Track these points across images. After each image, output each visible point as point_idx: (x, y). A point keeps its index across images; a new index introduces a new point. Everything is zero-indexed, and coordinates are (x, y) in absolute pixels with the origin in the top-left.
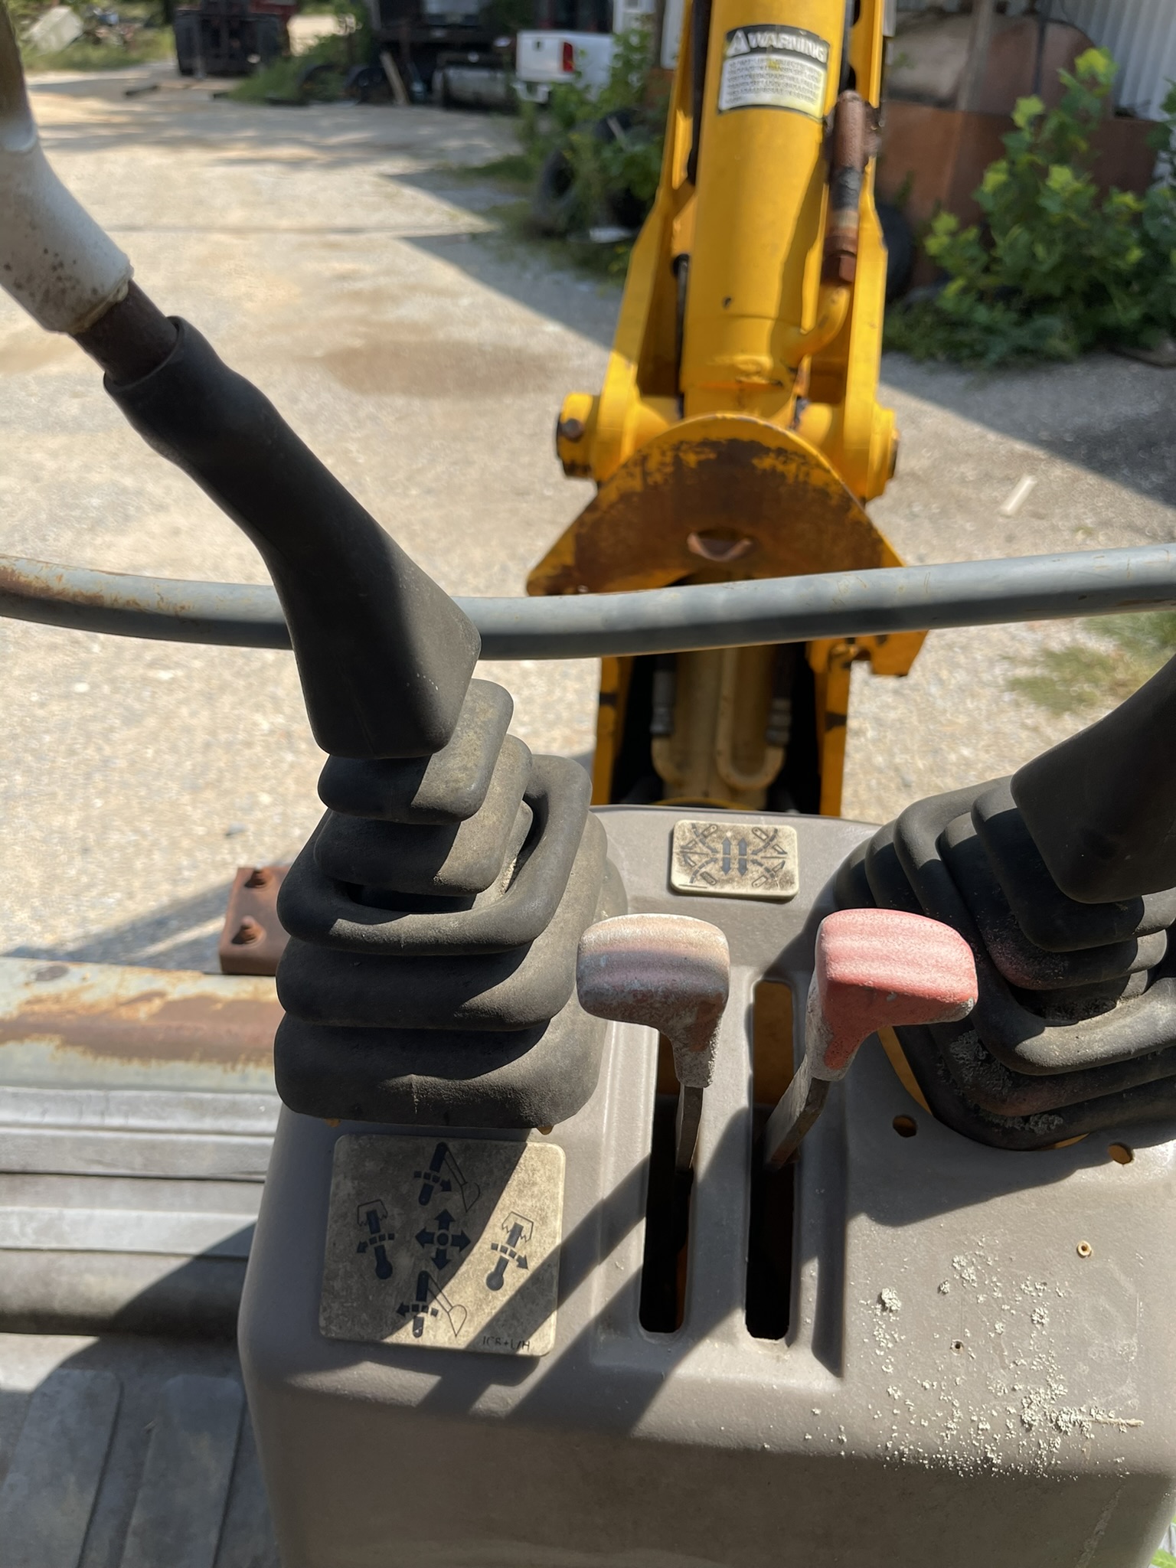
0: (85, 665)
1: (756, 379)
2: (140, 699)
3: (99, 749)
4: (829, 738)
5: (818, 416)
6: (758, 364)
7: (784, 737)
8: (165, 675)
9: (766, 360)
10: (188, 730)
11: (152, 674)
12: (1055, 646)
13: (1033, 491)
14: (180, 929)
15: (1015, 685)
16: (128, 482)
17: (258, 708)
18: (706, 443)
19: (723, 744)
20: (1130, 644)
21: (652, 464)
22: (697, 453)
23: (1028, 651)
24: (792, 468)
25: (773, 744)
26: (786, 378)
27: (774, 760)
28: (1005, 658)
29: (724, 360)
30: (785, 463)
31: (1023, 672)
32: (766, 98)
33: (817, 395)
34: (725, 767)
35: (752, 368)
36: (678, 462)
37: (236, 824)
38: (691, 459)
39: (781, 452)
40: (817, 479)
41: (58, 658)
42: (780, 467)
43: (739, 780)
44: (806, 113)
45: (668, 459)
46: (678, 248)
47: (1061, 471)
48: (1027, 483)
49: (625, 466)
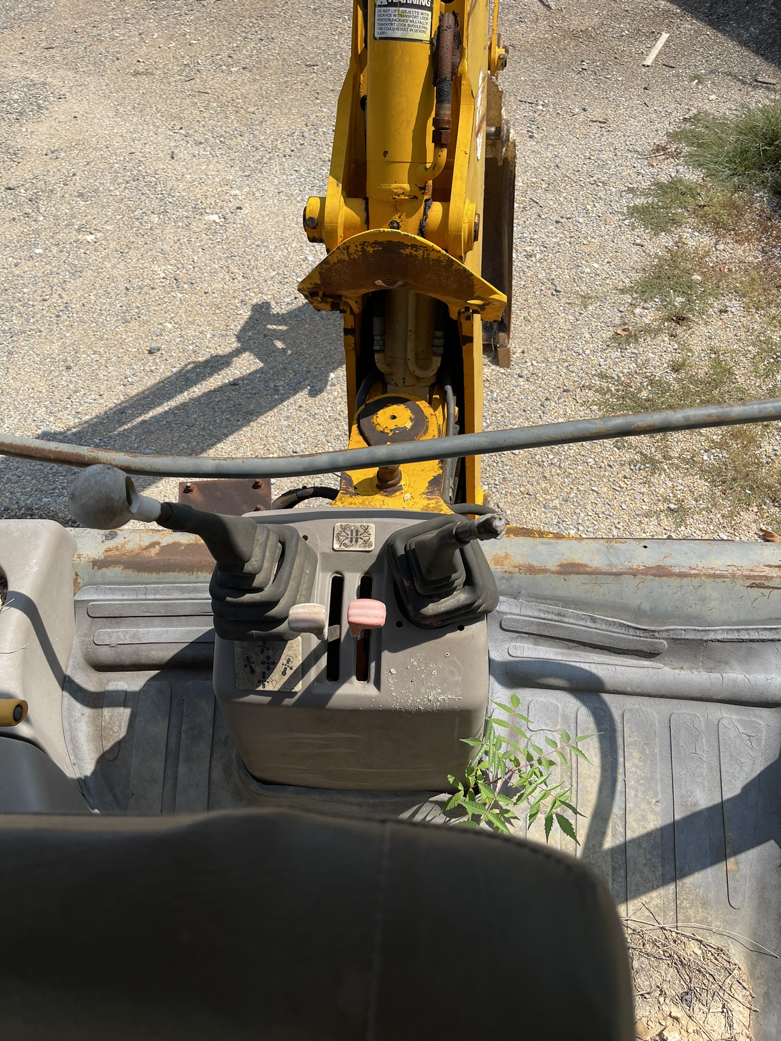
0: (37, 232)
1: (403, 197)
2: (79, 259)
3: (60, 296)
4: (465, 348)
5: (437, 208)
6: (404, 189)
7: (441, 350)
8: (90, 238)
9: (407, 186)
10: (113, 279)
11: (80, 237)
12: (664, 179)
13: (666, 45)
15: (634, 211)
16: (34, 76)
17: (154, 259)
18: (376, 243)
19: (410, 355)
20: (711, 175)
21: (352, 250)
22: (373, 247)
23: (645, 185)
24: (421, 252)
25: (435, 354)
26: (418, 194)
27: (437, 362)
28: (631, 190)
29: (385, 186)
30: (416, 251)
31: (640, 201)
32: (399, 34)
33: (435, 198)
34: (412, 366)
35: (401, 191)
36: (363, 250)
37: (154, 345)
38: (370, 250)
39: (413, 246)
40: (433, 255)
41: (17, 229)
42: (414, 253)
43: (419, 373)
44: (421, 41)
45: (359, 249)
46: (363, 92)
47: (689, 25)
48: (665, 36)
49: (338, 248)
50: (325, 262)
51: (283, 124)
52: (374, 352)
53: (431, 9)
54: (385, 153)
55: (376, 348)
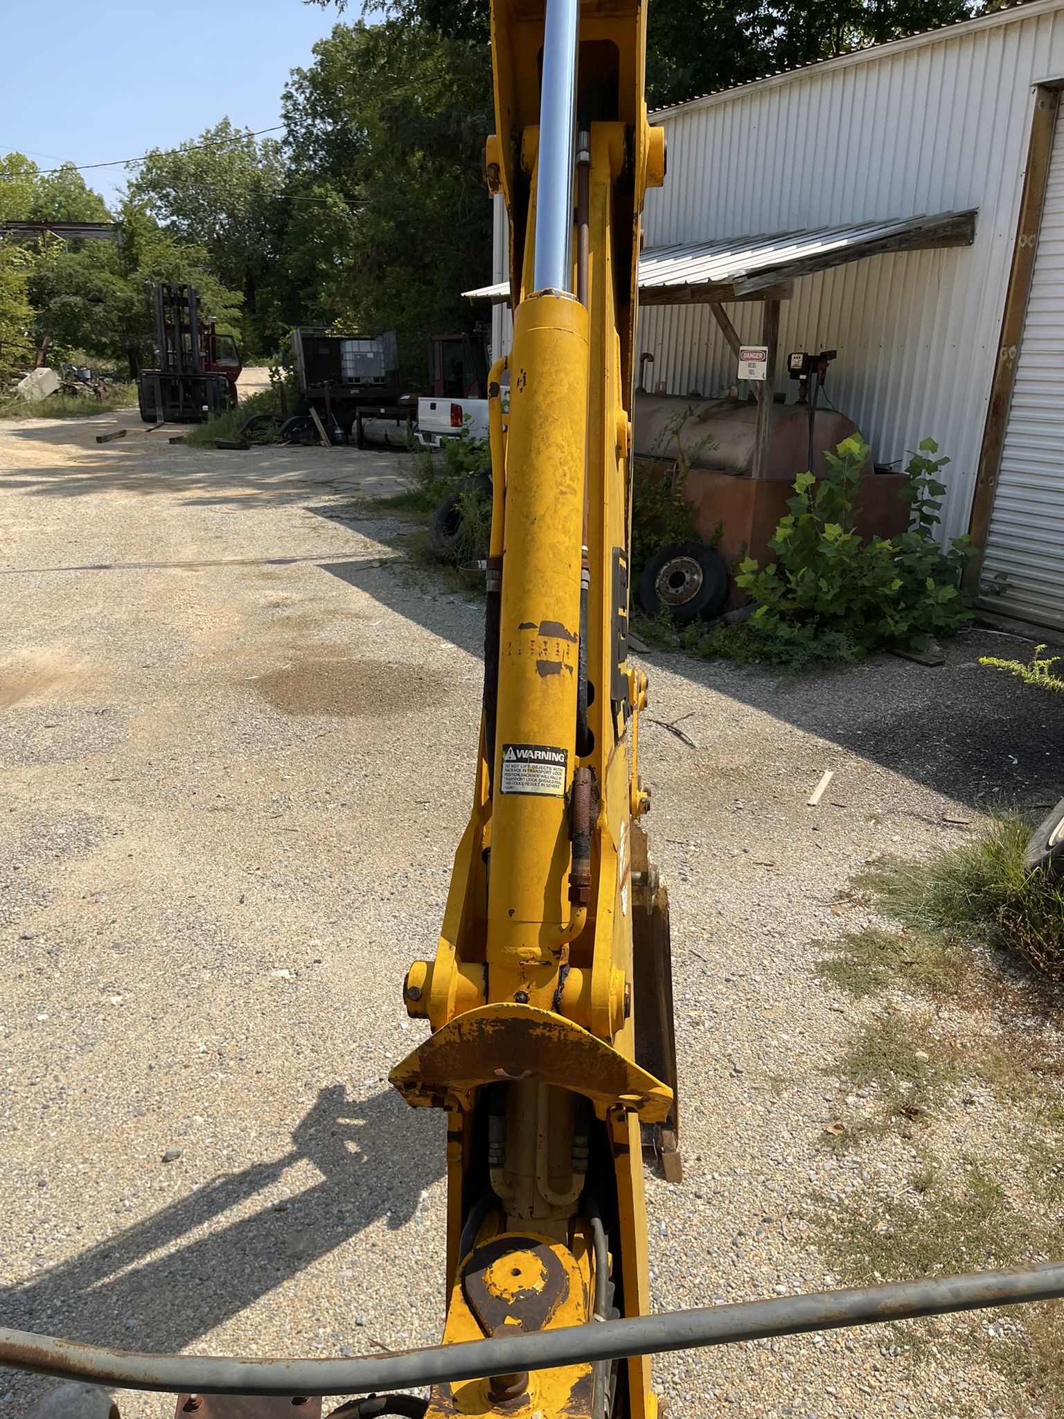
0: (47, 994)
1: (532, 963)
2: (94, 1026)
3: (56, 1079)
4: (618, 1161)
5: (575, 977)
6: (534, 953)
7: (584, 1165)
8: (116, 1000)
9: (537, 950)
10: (134, 1054)
11: (103, 998)
12: (855, 930)
13: (832, 783)
14: (122, 1262)
15: (823, 968)
16: (90, 809)
17: (196, 1027)
18: (497, 1021)
19: (541, 1172)
20: (912, 925)
21: (465, 1029)
22: (493, 1026)
23: (833, 936)
24: (556, 1033)
25: (577, 1171)
26: (552, 959)
27: (579, 1182)
28: (815, 943)
29: (510, 950)
30: (550, 1031)
31: (829, 956)
32: (529, 789)
33: (573, 963)
34: (544, 1189)
35: (529, 956)
36: (480, 1030)
37: (173, 1149)
38: (490, 1029)
39: (546, 1025)
40: (572, 1037)
41: (22, 988)
42: (547, 1034)
43: (553, 1198)
44: (554, 795)
45: (475, 1028)
46: (485, 845)
47: (855, 763)
48: (828, 775)
49: (448, 1026)
50: (428, 1043)
51: (384, 865)
52: (488, 1166)
53: (565, 765)
54: (511, 912)
55: (492, 1160)
